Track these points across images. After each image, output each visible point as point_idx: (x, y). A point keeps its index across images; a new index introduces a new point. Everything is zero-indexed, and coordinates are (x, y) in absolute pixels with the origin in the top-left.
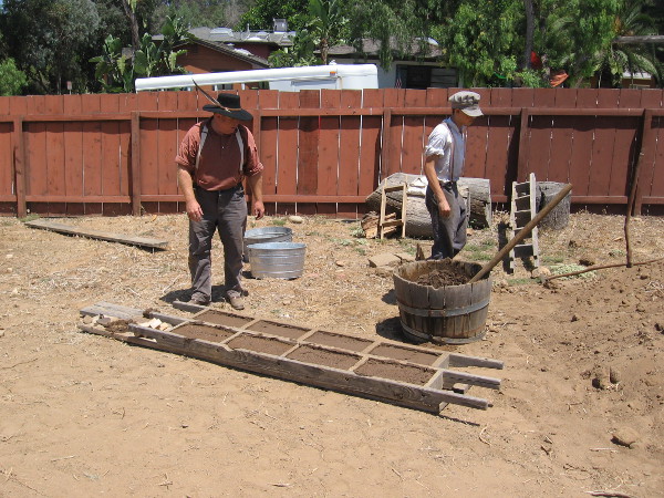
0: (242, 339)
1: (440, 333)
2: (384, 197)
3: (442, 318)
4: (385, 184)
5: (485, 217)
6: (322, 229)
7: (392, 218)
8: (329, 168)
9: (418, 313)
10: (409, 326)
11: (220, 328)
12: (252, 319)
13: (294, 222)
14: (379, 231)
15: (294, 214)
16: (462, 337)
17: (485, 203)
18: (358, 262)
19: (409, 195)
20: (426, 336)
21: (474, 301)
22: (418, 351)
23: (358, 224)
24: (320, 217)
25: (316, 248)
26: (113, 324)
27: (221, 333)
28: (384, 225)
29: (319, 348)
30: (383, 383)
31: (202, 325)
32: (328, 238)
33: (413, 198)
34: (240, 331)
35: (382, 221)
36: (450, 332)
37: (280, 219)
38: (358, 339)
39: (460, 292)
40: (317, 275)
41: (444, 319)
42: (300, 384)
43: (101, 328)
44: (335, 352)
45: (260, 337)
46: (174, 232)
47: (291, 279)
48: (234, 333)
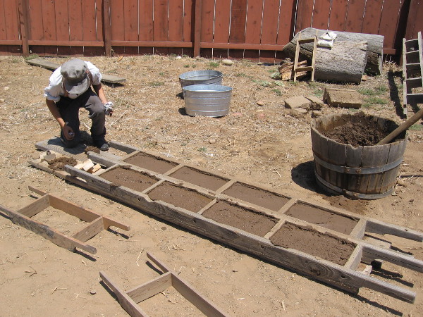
0: (164, 187)
1: (353, 188)
2: (298, 47)
3: (357, 176)
4: (299, 36)
5: (378, 66)
6: (247, 71)
7: (303, 64)
8: (255, 22)
9: (334, 168)
10: (324, 178)
11: (145, 174)
12: (177, 164)
13: (226, 64)
14: (293, 75)
15: (226, 57)
16: (374, 193)
17: (379, 54)
18: (275, 102)
19: (318, 46)
20: (340, 190)
21: (391, 161)
22: (335, 213)
23: (275, 67)
24: (246, 61)
25: (242, 89)
26: (56, 161)
27: (145, 179)
28: (298, 70)
29: (236, 205)
30: (300, 258)
31: (129, 169)
32: (251, 79)
33: (322, 49)
34: (163, 178)
35: (296, 67)
36: (363, 188)
37: (215, 61)
38: (274, 194)
39: (378, 153)
40: (240, 115)
41: (359, 177)
42: (216, 242)
43: (45, 164)
44: (252, 211)
45: (181, 187)
46: (132, 71)
47: (218, 117)
48: (158, 180)
